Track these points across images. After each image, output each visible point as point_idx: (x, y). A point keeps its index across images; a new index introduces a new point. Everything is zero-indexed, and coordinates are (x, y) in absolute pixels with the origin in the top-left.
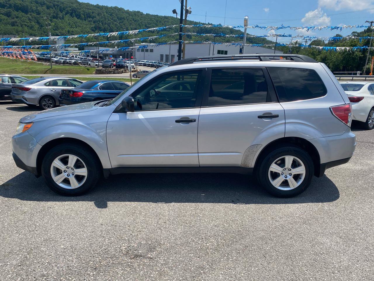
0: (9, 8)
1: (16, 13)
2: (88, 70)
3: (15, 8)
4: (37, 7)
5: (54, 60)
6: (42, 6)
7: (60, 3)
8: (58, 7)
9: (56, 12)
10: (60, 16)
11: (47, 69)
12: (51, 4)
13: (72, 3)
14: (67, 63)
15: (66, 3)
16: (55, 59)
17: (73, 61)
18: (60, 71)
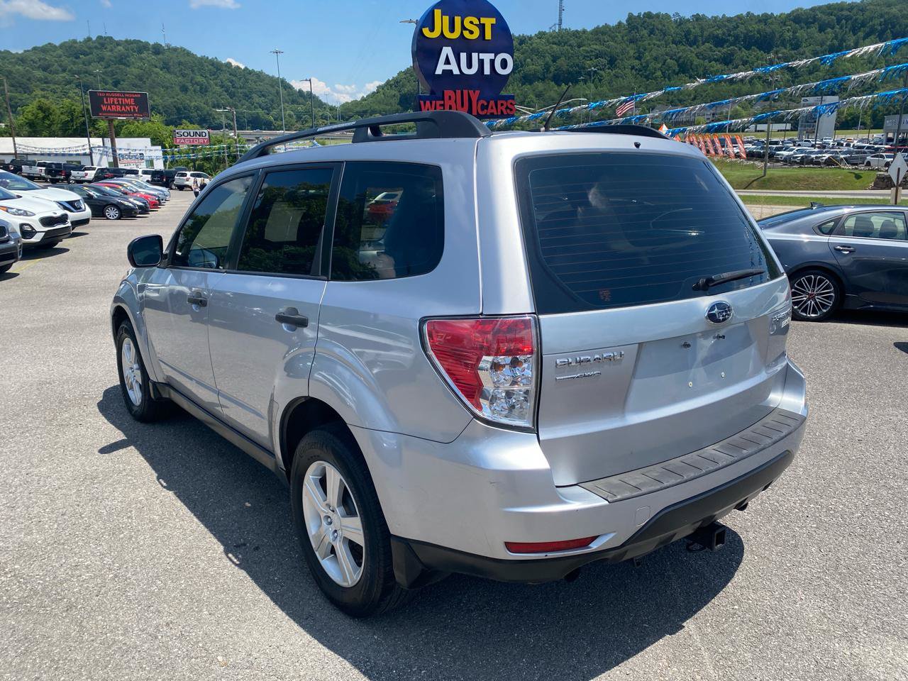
0: (733, 44)
1: (745, 53)
2: (858, 177)
3: (745, 43)
4: (794, 32)
5: (782, 155)
6: (808, 28)
7: (855, 11)
8: (850, 22)
9: (840, 37)
10: (849, 43)
11: (754, 176)
12: (833, 17)
13: (889, 6)
14: (811, 162)
15: (872, 7)
16: (785, 153)
17: (827, 156)
18: (783, 183)
